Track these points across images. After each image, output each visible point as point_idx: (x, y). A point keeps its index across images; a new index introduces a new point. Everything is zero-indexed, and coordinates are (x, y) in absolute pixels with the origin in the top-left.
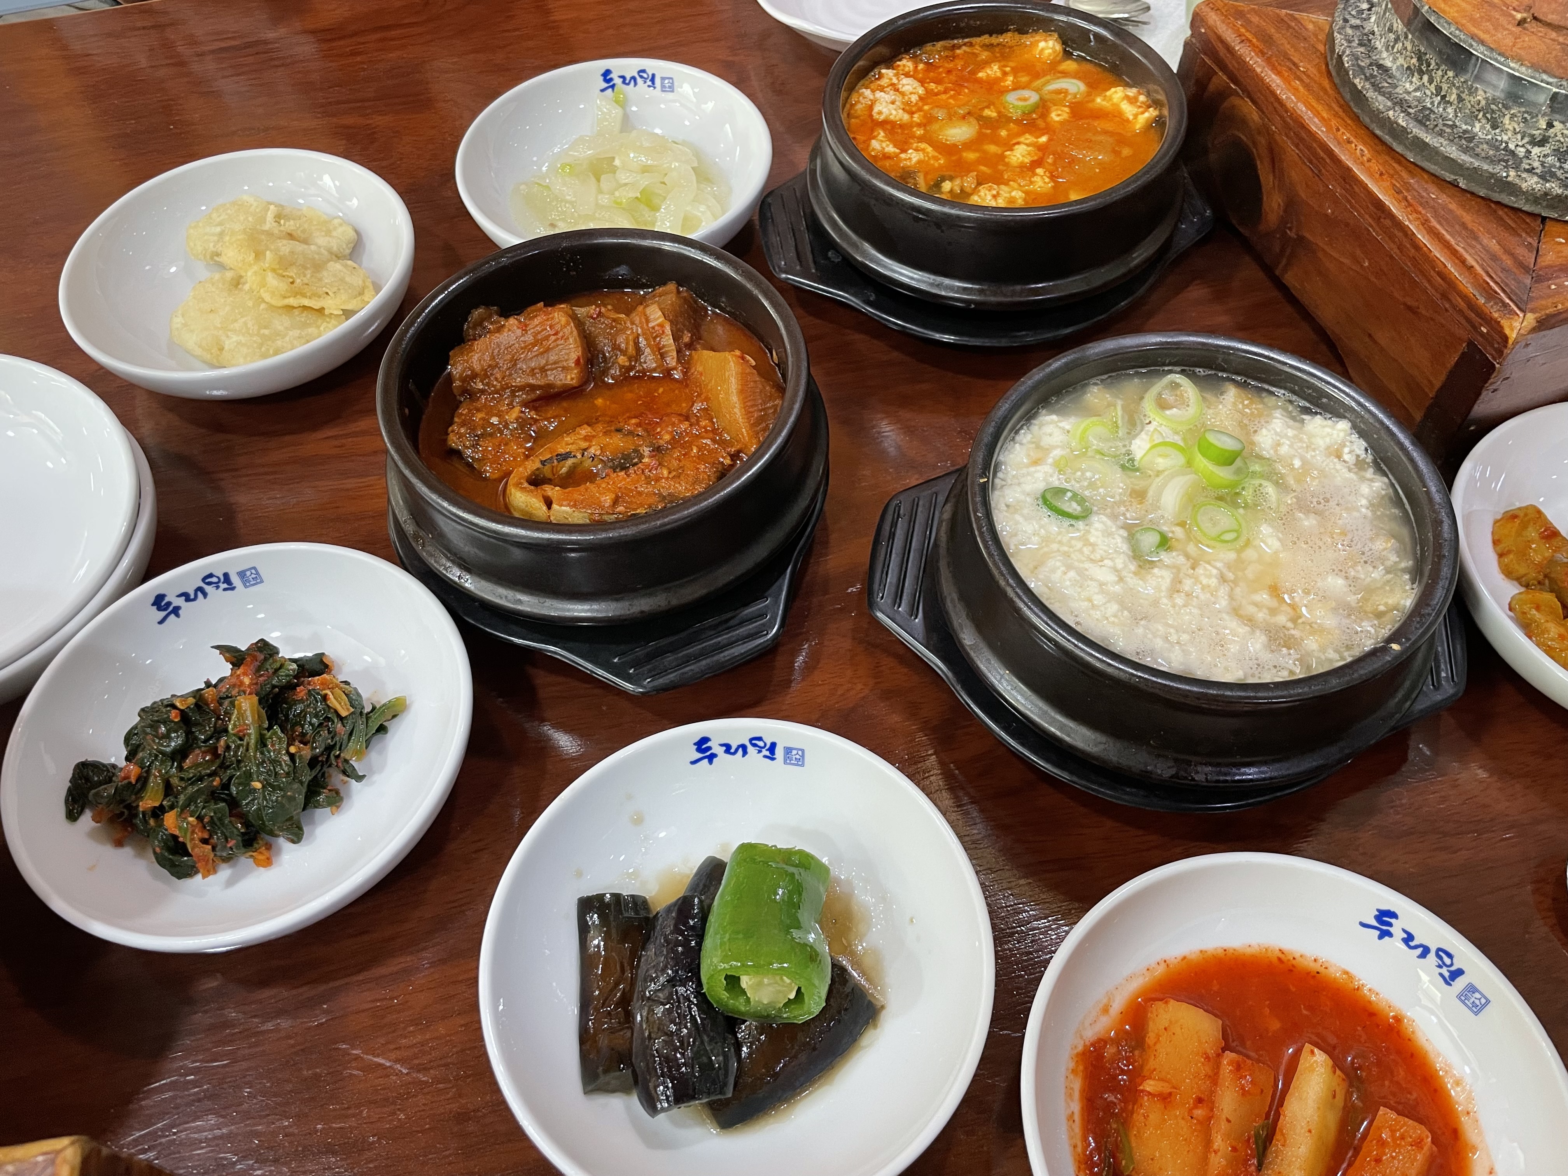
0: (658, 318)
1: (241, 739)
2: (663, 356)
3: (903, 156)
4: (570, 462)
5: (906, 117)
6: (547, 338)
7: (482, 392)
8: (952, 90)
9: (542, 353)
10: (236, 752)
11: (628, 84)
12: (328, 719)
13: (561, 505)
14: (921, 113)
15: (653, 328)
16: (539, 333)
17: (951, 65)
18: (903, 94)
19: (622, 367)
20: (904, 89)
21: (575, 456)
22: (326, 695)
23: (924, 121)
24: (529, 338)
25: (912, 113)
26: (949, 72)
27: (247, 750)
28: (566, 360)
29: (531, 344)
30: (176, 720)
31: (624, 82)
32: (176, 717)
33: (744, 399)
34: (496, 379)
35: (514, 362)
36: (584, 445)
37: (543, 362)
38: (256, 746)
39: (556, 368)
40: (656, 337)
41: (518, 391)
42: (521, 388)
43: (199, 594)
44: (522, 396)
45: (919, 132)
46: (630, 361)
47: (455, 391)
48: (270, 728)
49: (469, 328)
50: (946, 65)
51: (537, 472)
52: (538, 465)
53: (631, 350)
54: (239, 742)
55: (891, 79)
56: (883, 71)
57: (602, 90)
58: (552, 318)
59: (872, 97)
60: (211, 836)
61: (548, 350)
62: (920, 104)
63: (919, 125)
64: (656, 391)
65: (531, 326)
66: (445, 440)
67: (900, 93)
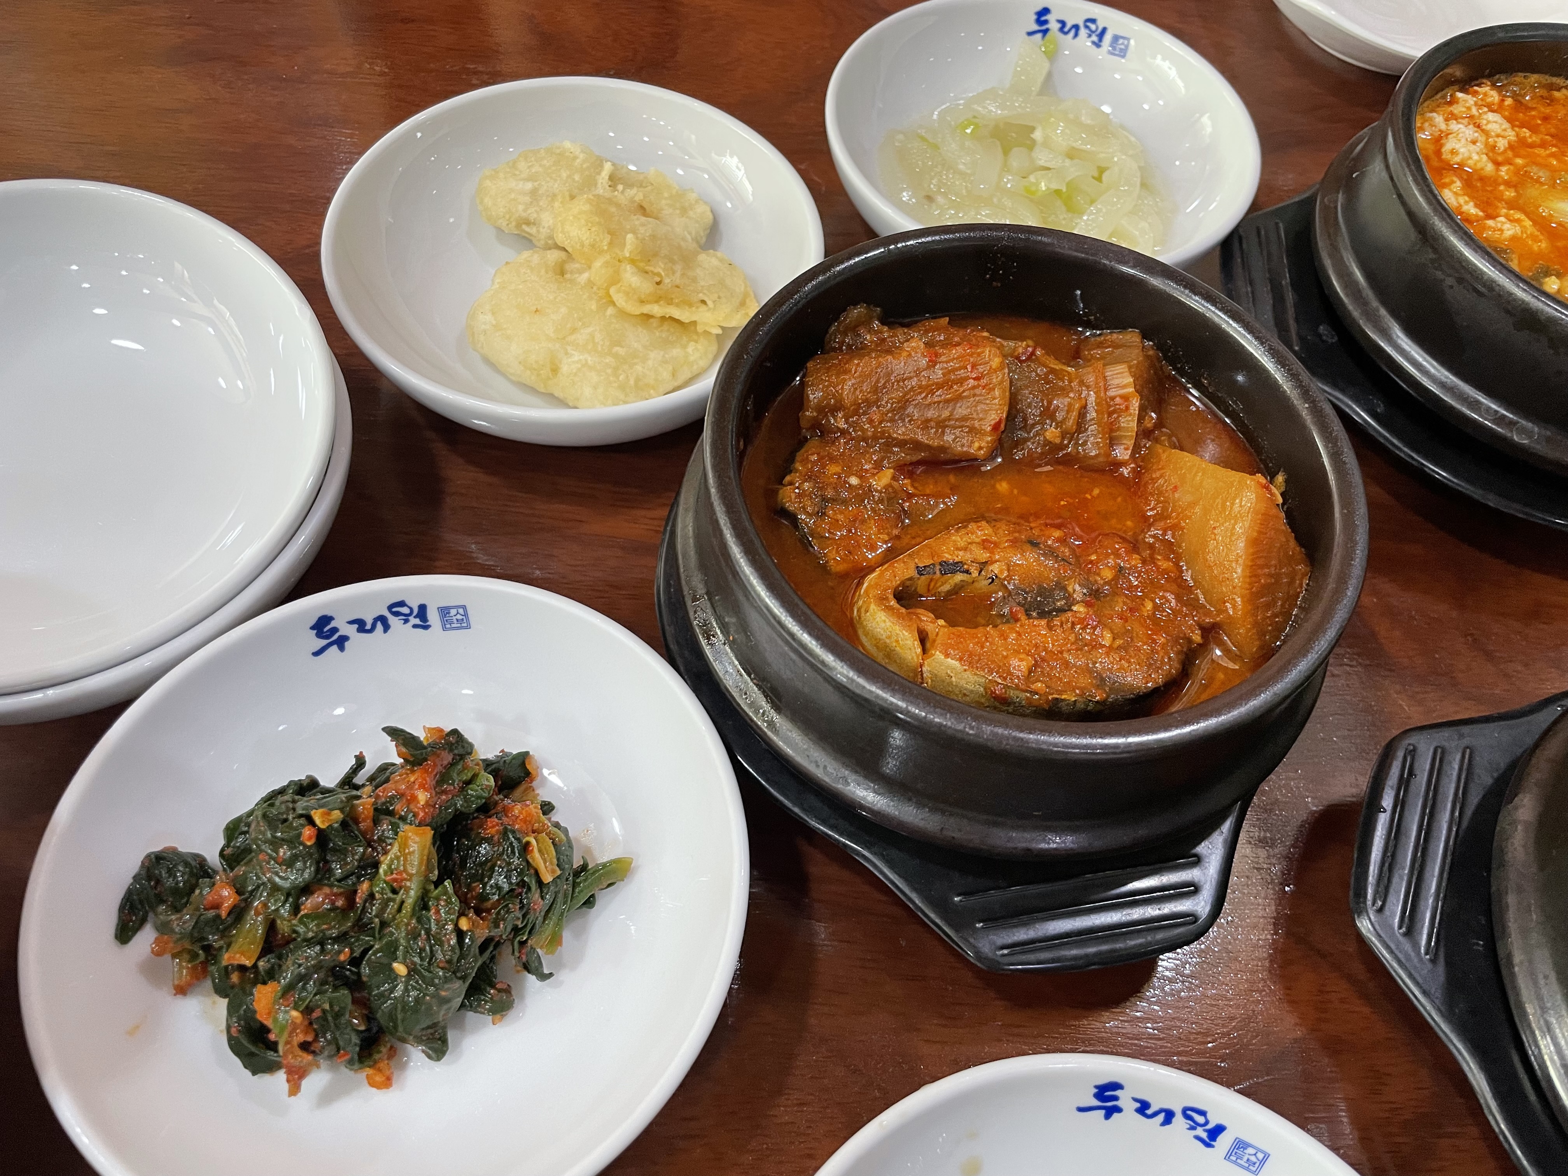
0: (1125, 386)
1: (395, 892)
2: (1113, 442)
3: (1490, 223)
4: (959, 577)
5: (1490, 168)
6: (961, 381)
7: (843, 432)
8: (1553, 146)
9: (947, 401)
10: (383, 910)
11: (1066, 33)
12: (522, 884)
13: (947, 655)
14: (1512, 167)
15: (1113, 398)
16: (954, 370)
17: (1548, 111)
18: (1486, 133)
19: (1047, 443)
20: (1489, 127)
21: (967, 572)
22: (528, 843)
23: (1515, 179)
24: (938, 374)
25: (1497, 164)
26: (1546, 119)
27: (399, 910)
28: (981, 420)
29: (937, 384)
30: (309, 843)
31: (1061, 30)
32: (310, 838)
33: (1253, 554)
34: (871, 421)
35: (904, 403)
36: (984, 556)
37: (946, 414)
38: (414, 909)
39: (961, 427)
40: (1114, 412)
41: (895, 446)
42: (901, 444)
43: (379, 624)
44: (899, 455)
45: (1510, 194)
46: (1063, 438)
47: (804, 423)
48: (438, 883)
49: (837, 330)
50: (1542, 109)
51: (908, 583)
52: (912, 572)
53: (1071, 423)
54: (390, 895)
55: (1469, 108)
56: (1460, 95)
57: (1030, 34)
58: (979, 354)
59: (1443, 126)
60: (316, 1040)
61: (959, 398)
62: (1510, 154)
63: (1508, 184)
64: (1090, 491)
65: (943, 358)
66: (775, 492)
67: (1483, 130)
